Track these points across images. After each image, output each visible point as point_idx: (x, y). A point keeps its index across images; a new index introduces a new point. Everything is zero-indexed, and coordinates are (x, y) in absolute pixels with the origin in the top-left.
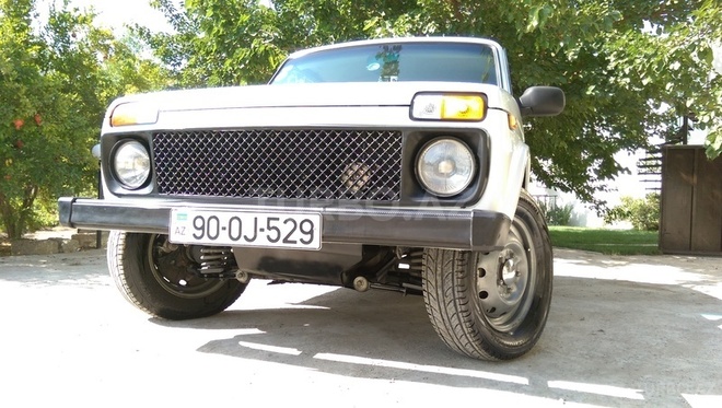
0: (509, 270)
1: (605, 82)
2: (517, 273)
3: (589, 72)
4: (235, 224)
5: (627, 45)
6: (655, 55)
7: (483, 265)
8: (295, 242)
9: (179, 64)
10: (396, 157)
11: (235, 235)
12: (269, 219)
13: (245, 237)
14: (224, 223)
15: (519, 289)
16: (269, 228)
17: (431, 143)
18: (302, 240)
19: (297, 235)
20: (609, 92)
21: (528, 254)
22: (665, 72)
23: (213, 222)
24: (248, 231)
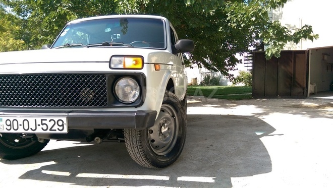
0: (165, 128)
1: (227, 25)
2: (169, 129)
3: (220, 21)
4: (26, 122)
5: (235, 9)
6: (245, 14)
7: (152, 128)
8: (55, 130)
9: (26, 15)
10: (104, 86)
11: (26, 128)
12: (42, 120)
13: (31, 129)
14: (20, 122)
15: (170, 135)
16: (42, 124)
17: (120, 79)
18: (58, 129)
19: (56, 127)
20: (228, 30)
21: (175, 119)
22: (250, 21)
23: (15, 122)
24: (32, 126)
